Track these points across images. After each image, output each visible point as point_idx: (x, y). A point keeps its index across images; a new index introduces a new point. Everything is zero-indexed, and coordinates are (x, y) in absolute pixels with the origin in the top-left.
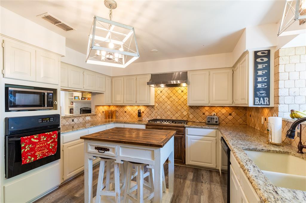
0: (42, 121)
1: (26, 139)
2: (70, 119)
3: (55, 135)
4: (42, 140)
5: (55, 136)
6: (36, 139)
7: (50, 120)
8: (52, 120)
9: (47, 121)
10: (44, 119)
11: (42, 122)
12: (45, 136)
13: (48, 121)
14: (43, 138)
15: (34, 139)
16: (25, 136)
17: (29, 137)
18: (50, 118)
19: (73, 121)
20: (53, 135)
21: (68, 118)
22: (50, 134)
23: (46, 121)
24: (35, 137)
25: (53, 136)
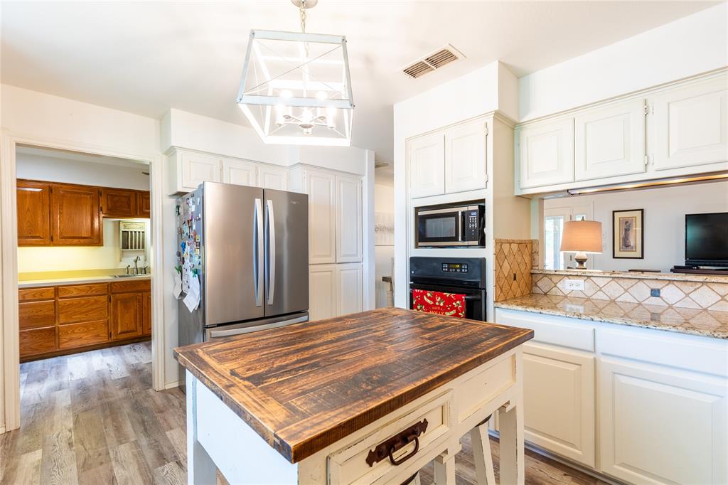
0: (449, 268)
1: (418, 294)
2: (640, 284)
3: (458, 302)
4: (437, 304)
5: (458, 304)
6: (429, 298)
7: (461, 268)
8: (464, 269)
9: (456, 269)
10: (451, 266)
11: (449, 271)
12: (443, 298)
13: (458, 270)
14: (439, 302)
15: (427, 296)
16: (418, 289)
17: (422, 291)
18: (461, 265)
19: (655, 293)
20: (455, 302)
21: (633, 282)
22: (450, 297)
23: (454, 270)
24: (429, 295)
25: (454, 304)
